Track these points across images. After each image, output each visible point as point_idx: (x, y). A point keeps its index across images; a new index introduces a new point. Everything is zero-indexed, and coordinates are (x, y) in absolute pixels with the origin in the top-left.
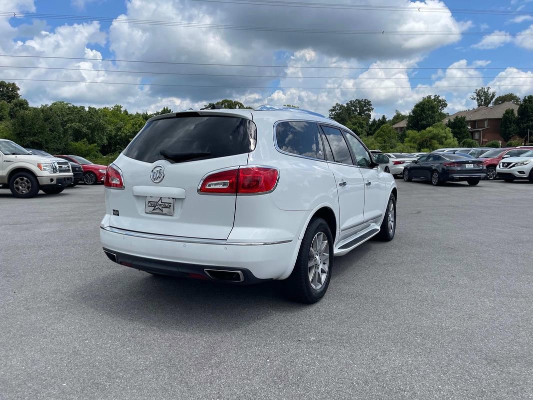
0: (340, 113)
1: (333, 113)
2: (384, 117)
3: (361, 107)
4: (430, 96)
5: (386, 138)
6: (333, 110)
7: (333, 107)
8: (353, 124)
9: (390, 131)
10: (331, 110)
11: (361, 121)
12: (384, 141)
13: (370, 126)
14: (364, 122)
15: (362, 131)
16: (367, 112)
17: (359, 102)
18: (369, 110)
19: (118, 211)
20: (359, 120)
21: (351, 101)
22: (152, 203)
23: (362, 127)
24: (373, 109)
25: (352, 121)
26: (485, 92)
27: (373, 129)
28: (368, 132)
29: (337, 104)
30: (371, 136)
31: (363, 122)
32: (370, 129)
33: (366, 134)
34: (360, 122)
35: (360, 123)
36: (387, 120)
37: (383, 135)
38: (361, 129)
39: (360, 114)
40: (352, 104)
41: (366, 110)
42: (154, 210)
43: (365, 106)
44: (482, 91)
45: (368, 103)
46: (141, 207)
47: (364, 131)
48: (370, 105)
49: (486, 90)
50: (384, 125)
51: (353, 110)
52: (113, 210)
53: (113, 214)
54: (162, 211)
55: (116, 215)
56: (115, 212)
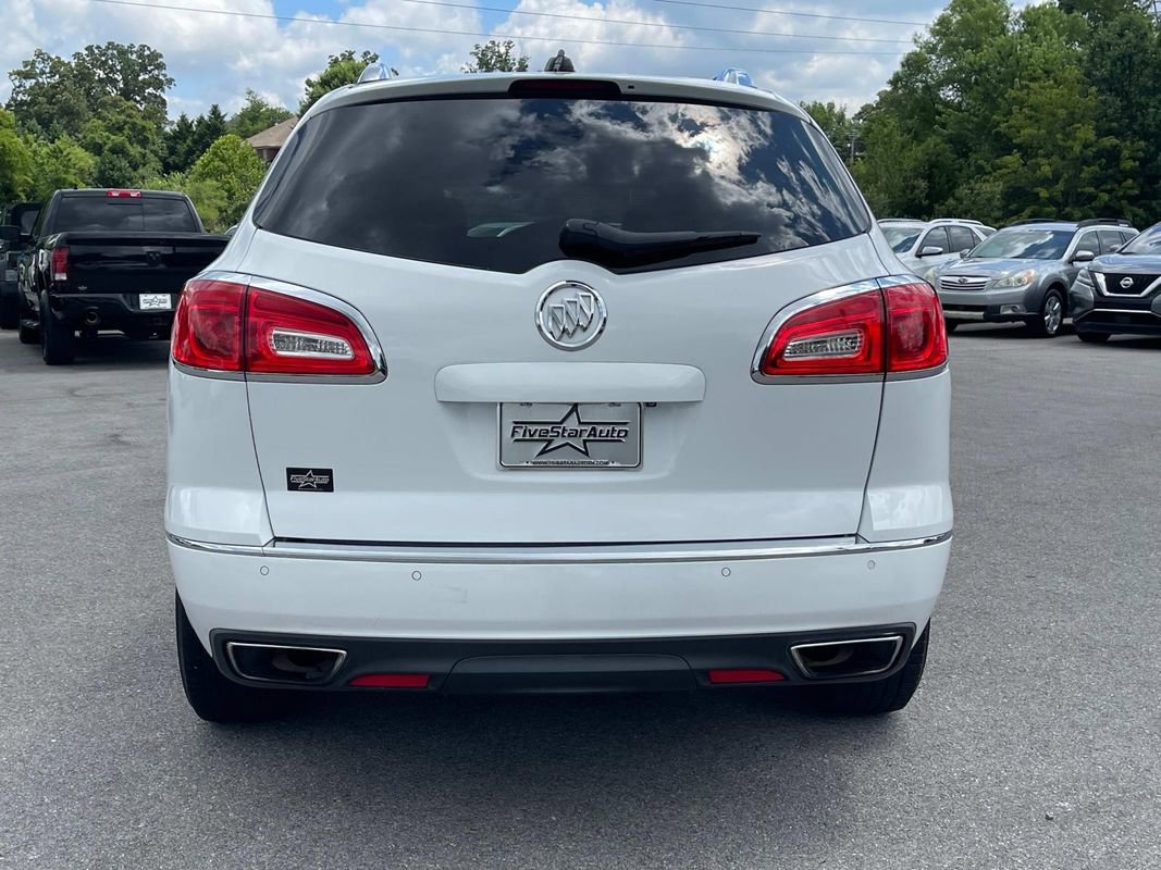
0: (53, 87)
1: (29, 83)
2: (215, 111)
3: (129, 70)
4: (351, 54)
5: (234, 182)
6: (27, 76)
7: (26, 64)
8: (108, 129)
9: (244, 159)
10: (19, 73)
11: (139, 121)
12: (228, 191)
13: (167, 138)
14: (151, 125)
15: (144, 156)
16: (151, 90)
17: (123, 53)
18: (158, 85)
19: (329, 472)
20: (129, 116)
21: (89, 49)
22: (533, 428)
23: (144, 142)
24: (170, 81)
25: (104, 119)
26: (500, 56)
27: (182, 148)
28: (164, 161)
29: (39, 54)
30: (178, 176)
31: (144, 123)
32: (172, 151)
33: (159, 166)
34: (134, 124)
35: (134, 127)
36: (227, 119)
37: (223, 172)
38: (139, 149)
39: (126, 94)
40: (97, 56)
41: (147, 84)
42: (543, 452)
43: (144, 69)
44: (493, 52)
45: (152, 60)
46: (478, 448)
47: (151, 156)
48: (160, 67)
49: (502, 50)
50: (221, 139)
51: (101, 80)
52: (290, 471)
53: (290, 489)
54: (586, 453)
55: (308, 488)
56: (301, 480)
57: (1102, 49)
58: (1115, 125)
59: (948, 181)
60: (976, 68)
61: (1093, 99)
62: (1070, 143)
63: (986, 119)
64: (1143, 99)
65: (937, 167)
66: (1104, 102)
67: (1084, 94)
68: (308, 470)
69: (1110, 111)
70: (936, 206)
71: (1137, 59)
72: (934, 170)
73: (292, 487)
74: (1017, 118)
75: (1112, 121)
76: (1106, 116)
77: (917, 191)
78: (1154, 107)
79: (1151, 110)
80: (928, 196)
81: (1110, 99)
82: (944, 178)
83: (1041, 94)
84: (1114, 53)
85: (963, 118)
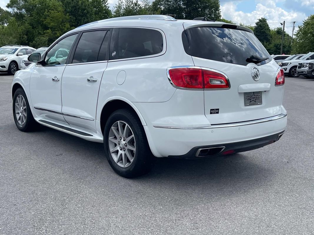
22: (248, 97)
52: (211, 110)
53: (210, 114)
54: (255, 102)
55: (214, 113)
56: (213, 111)
57: (68, 4)
58: (74, 24)
59: (32, 36)
60: (34, 5)
61: (68, 17)
62: (63, 28)
63: (39, 20)
64: (80, 18)
65: (28, 32)
66: (71, 18)
67: (65, 15)
68: (214, 109)
69: (72, 20)
70: (30, 43)
71: (77, 7)
72: (28, 33)
73: (211, 113)
74: (48, 20)
75: (73, 23)
76: (71, 21)
77: (24, 39)
78: (83, 20)
79: (82, 21)
80: (27, 40)
81: (72, 17)
82: (31, 35)
83: (55, 14)
84: (72, 5)
85: (31, 19)
